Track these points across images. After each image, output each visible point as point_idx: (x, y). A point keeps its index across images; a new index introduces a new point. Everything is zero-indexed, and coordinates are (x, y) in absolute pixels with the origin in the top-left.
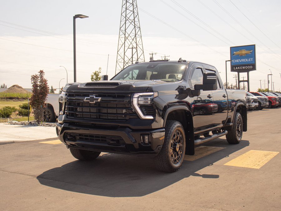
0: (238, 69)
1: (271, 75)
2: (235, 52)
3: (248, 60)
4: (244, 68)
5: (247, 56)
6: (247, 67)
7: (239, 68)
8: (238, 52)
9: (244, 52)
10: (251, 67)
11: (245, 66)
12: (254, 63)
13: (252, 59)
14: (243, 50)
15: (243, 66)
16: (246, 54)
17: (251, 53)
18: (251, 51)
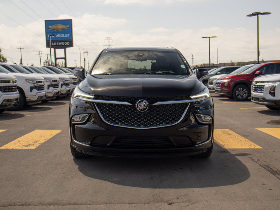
0: (54, 46)
1: (87, 52)
2: (50, 27)
3: (65, 36)
4: (60, 44)
5: (63, 31)
6: (64, 44)
7: (55, 44)
8: (54, 27)
9: (60, 27)
10: (68, 43)
11: (62, 42)
12: (71, 39)
13: (69, 35)
14: (59, 24)
15: (60, 42)
16: (63, 29)
17: (67, 28)
18: (68, 26)
